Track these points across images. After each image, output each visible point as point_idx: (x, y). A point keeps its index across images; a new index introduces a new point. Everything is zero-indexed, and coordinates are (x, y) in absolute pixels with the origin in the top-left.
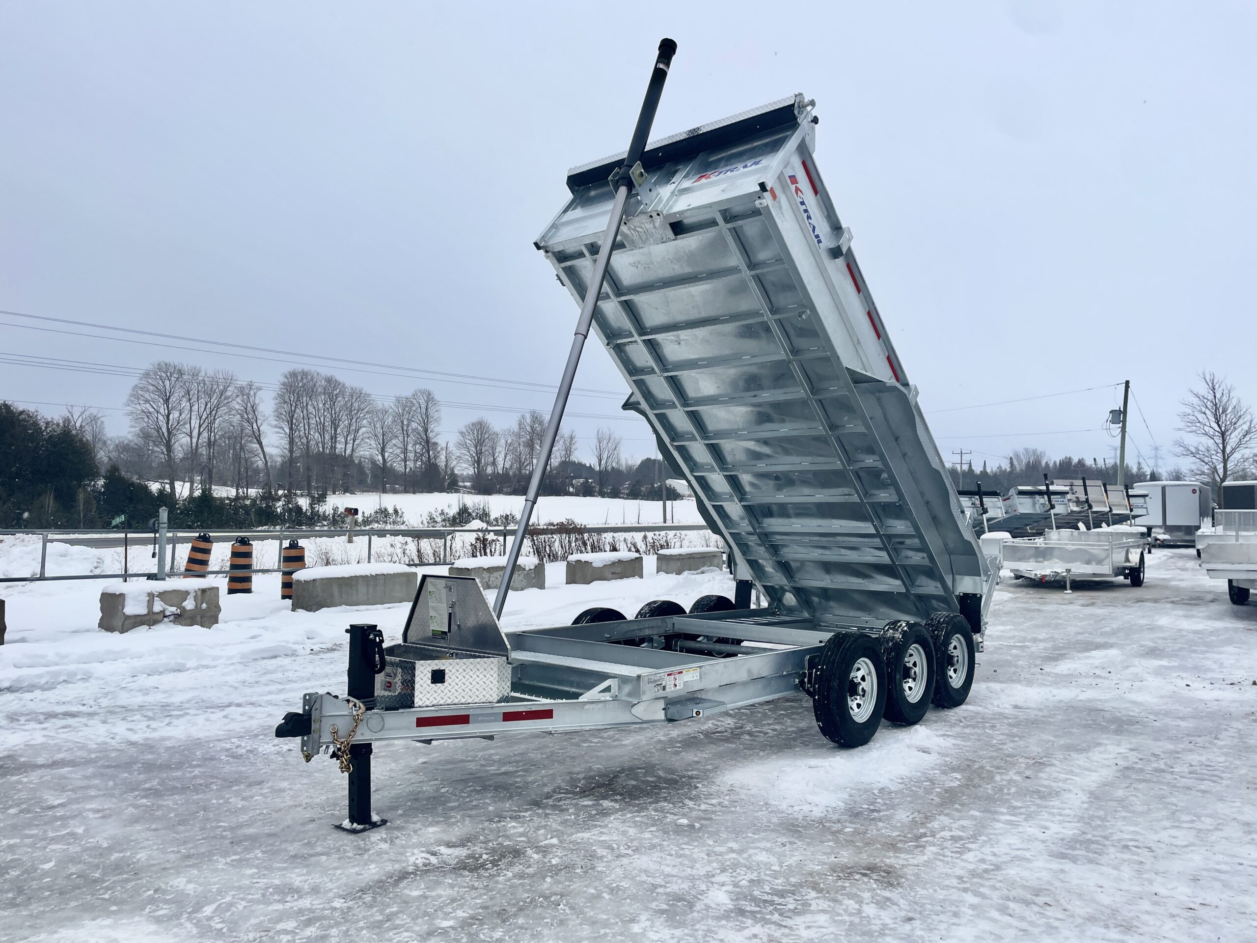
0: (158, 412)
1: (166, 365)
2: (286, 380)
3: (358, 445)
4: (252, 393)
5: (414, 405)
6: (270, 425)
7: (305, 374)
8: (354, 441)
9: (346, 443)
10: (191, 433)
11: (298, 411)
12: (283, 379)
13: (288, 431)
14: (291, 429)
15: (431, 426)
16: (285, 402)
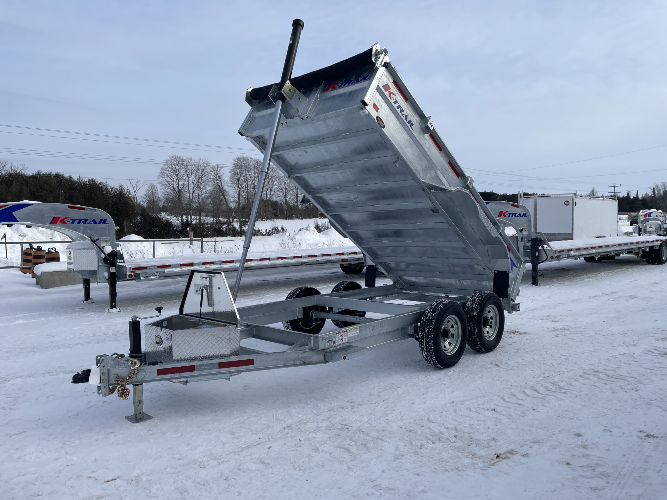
0: (173, 181)
1: (176, 157)
2: (235, 162)
3: (273, 195)
4: (218, 169)
6: (228, 186)
7: (244, 159)
8: (270, 193)
9: (267, 194)
10: (189, 191)
11: (242, 178)
12: (233, 162)
13: (237, 188)
14: (239, 188)
16: (235, 174)
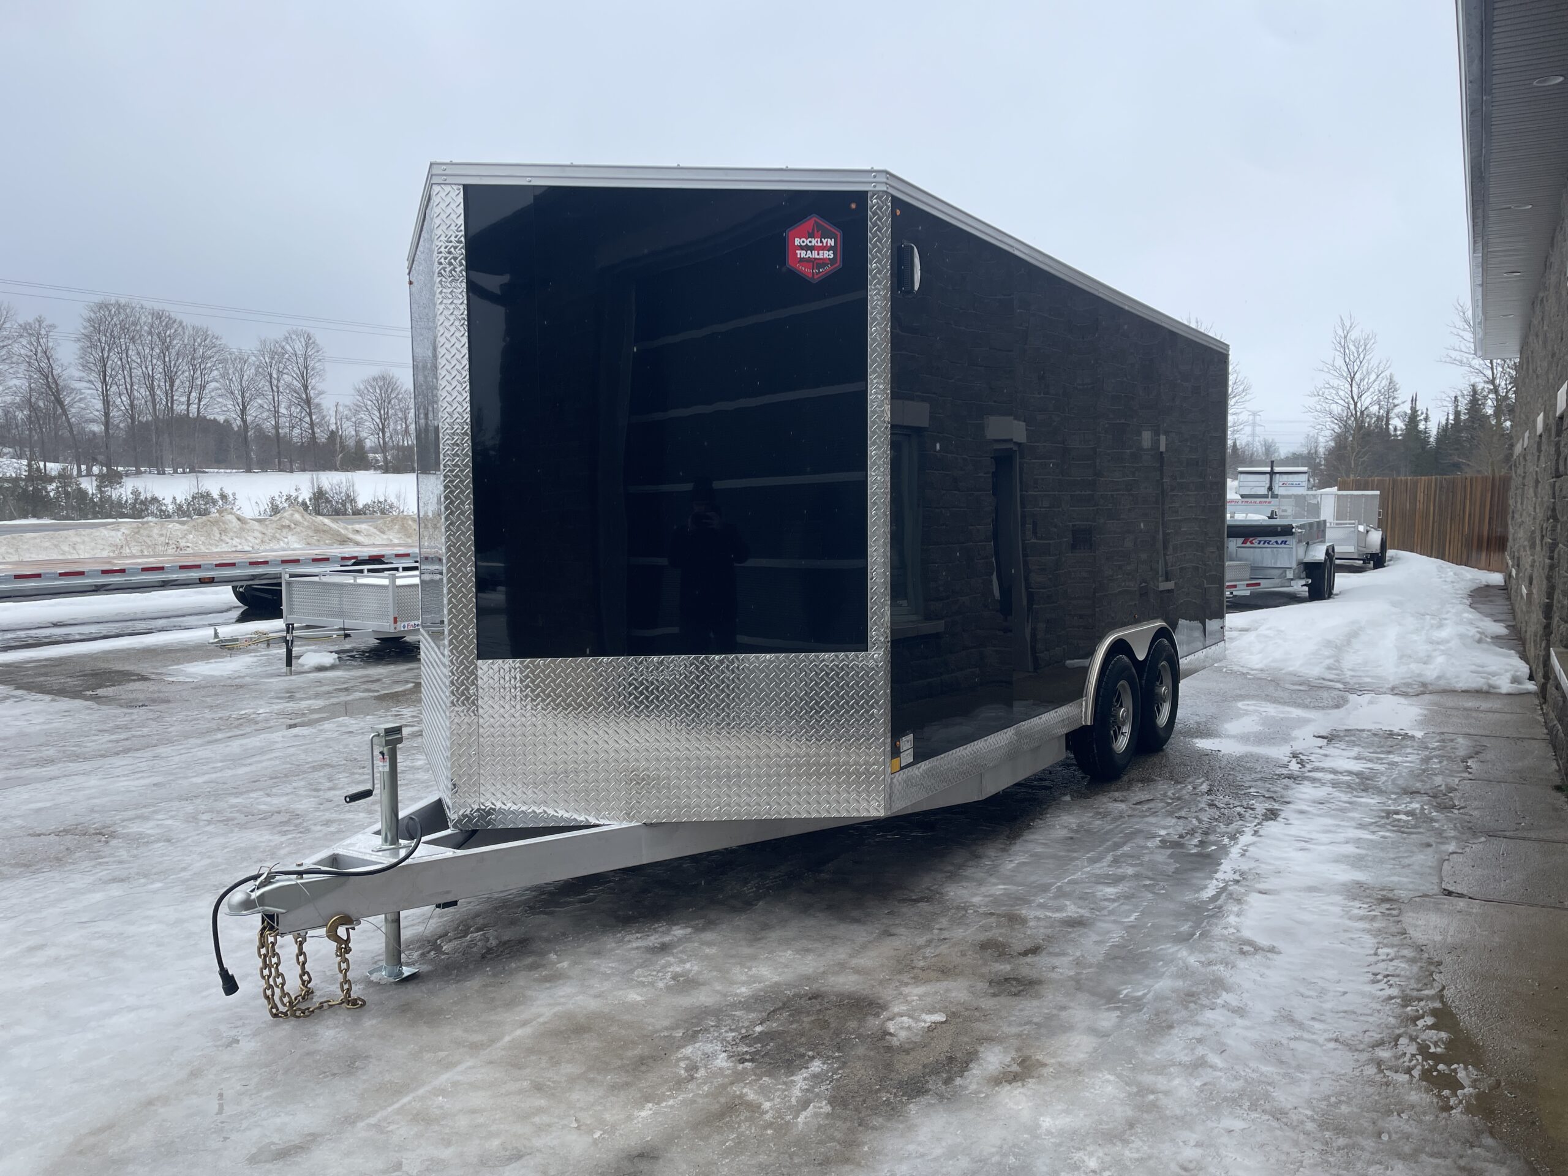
2: (93, 315)
3: (207, 406)
4: (43, 332)
5: (286, 353)
6: (71, 376)
7: (119, 307)
8: (200, 401)
9: (189, 405)
11: (114, 357)
12: (87, 314)
13: (99, 385)
14: (104, 382)
15: (312, 382)
16: (93, 346)
